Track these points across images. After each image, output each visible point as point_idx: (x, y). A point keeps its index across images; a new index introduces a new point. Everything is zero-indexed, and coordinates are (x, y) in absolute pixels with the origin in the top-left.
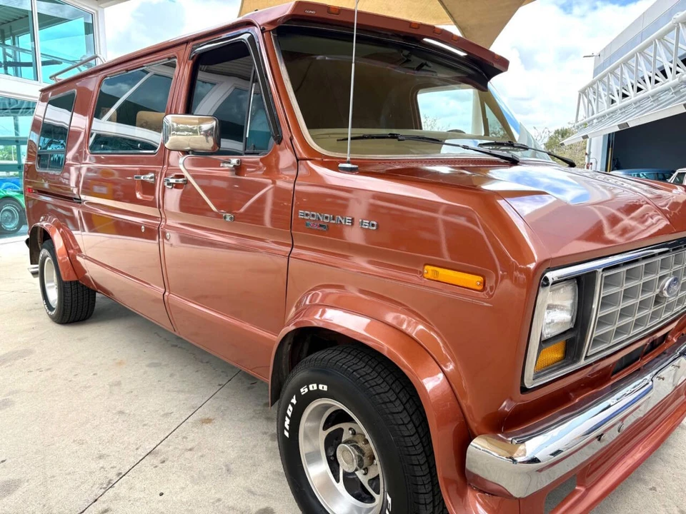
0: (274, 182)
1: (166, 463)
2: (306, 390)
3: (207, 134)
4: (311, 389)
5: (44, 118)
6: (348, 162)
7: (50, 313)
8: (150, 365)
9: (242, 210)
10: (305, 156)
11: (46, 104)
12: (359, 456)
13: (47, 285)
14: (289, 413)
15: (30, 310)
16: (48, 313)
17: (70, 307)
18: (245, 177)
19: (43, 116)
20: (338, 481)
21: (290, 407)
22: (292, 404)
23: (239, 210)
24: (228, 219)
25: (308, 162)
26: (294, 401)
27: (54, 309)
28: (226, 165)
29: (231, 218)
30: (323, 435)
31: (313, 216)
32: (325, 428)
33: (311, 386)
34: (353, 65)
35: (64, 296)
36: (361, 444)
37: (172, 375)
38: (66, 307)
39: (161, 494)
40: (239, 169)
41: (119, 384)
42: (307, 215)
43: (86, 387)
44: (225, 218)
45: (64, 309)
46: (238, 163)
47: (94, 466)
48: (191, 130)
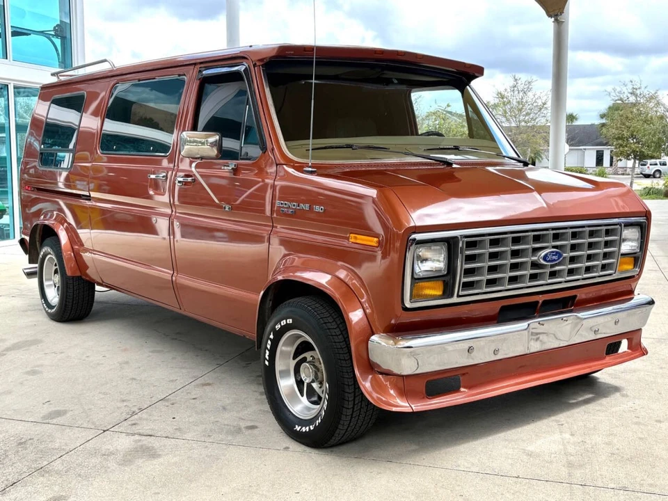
0: (263, 181)
1: (175, 405)
2: (279, 326)
3: (213, 145)
4: (282, 324)
5: (47, 118)
6: (310, 167)
7: (49, 311)
8: (152, 352)
9: (238, 202)
10: (282, 162)
11: (49, 103)
12: (315, 372)
13: (46, 283)
14: (269, 347)
15: (26, 311)
16: (47, 312)
17: (71, 304)
18: (241, 176)
19: (45, 115)
20: (302, 395)
21: (269, 342)
22: (270, 339)
23: (236, 201)
24: (227, 209)
25: (285, 166)
26: (272, 337)
27: (54, 307)
28: (226, 168)
29: (229, 208)
30: (293, 363)
31: (286, 204)
32: (294, 358)
33: (282, 322)
34: (313, 101)
35: (67, 292)
36: (317, 364)
37: (173, 358)
38: (68, 303)
39: (174, 418)
40: (236, 171)
41: (127, 363)
42: (282, 204)
43: (98, 364)
44: (225, 208)
45: (66, 305)
46: (235, 166)
47: (119, 404)
48: (200, 142)
